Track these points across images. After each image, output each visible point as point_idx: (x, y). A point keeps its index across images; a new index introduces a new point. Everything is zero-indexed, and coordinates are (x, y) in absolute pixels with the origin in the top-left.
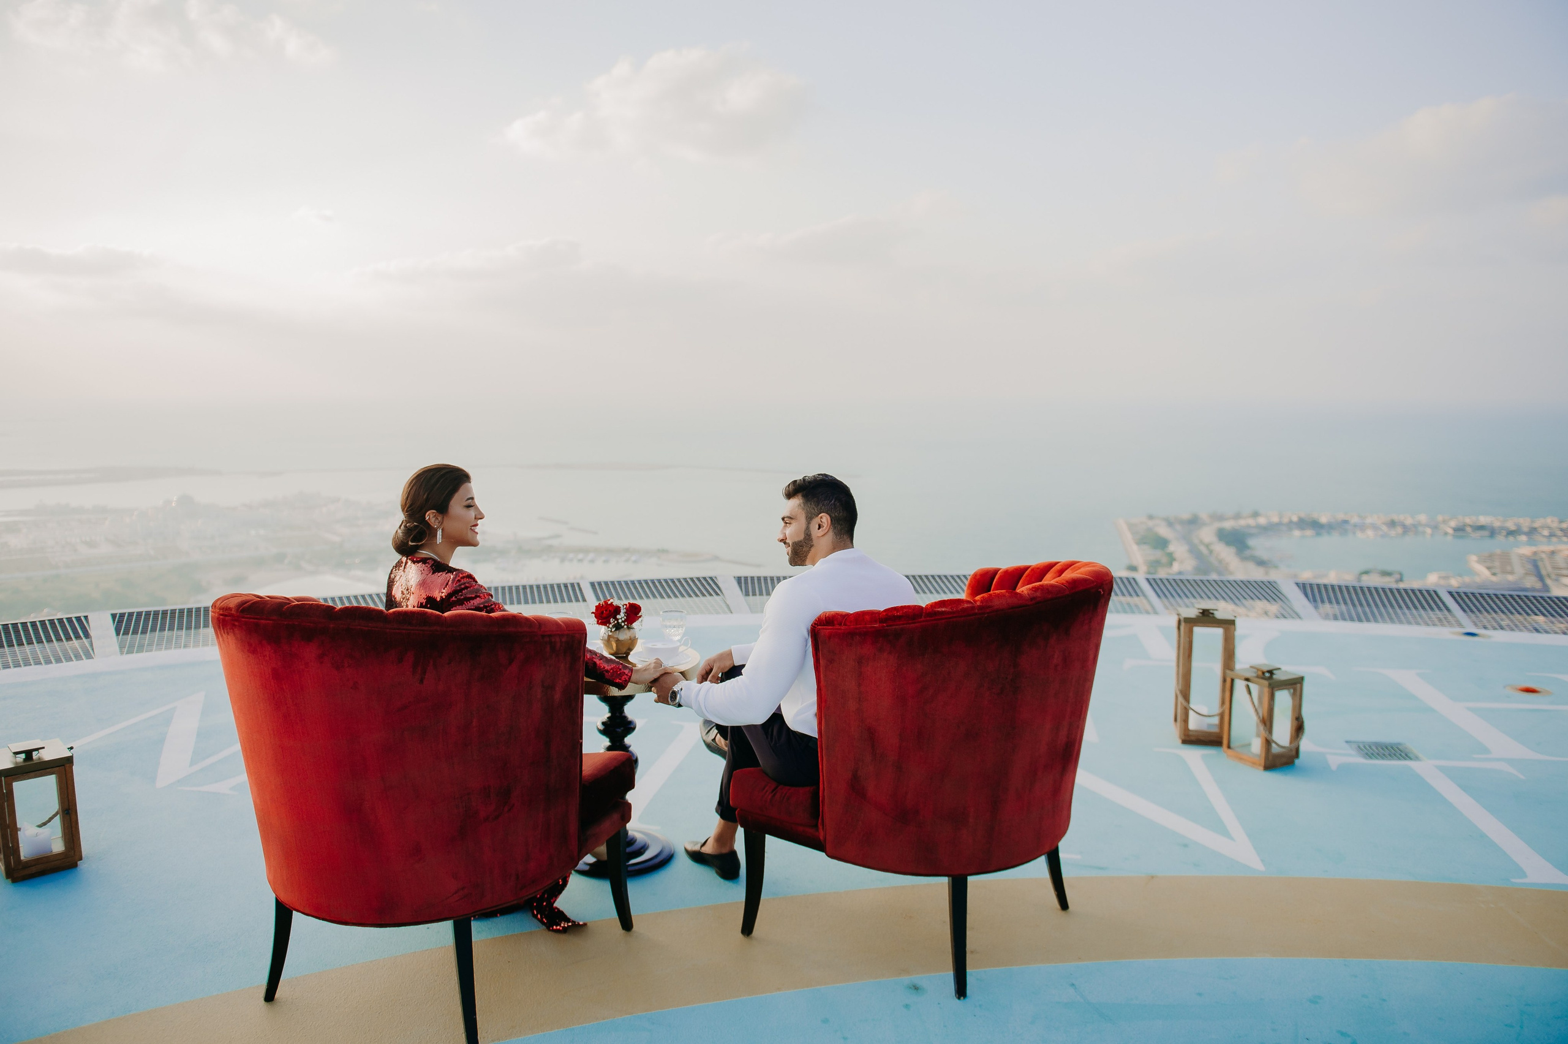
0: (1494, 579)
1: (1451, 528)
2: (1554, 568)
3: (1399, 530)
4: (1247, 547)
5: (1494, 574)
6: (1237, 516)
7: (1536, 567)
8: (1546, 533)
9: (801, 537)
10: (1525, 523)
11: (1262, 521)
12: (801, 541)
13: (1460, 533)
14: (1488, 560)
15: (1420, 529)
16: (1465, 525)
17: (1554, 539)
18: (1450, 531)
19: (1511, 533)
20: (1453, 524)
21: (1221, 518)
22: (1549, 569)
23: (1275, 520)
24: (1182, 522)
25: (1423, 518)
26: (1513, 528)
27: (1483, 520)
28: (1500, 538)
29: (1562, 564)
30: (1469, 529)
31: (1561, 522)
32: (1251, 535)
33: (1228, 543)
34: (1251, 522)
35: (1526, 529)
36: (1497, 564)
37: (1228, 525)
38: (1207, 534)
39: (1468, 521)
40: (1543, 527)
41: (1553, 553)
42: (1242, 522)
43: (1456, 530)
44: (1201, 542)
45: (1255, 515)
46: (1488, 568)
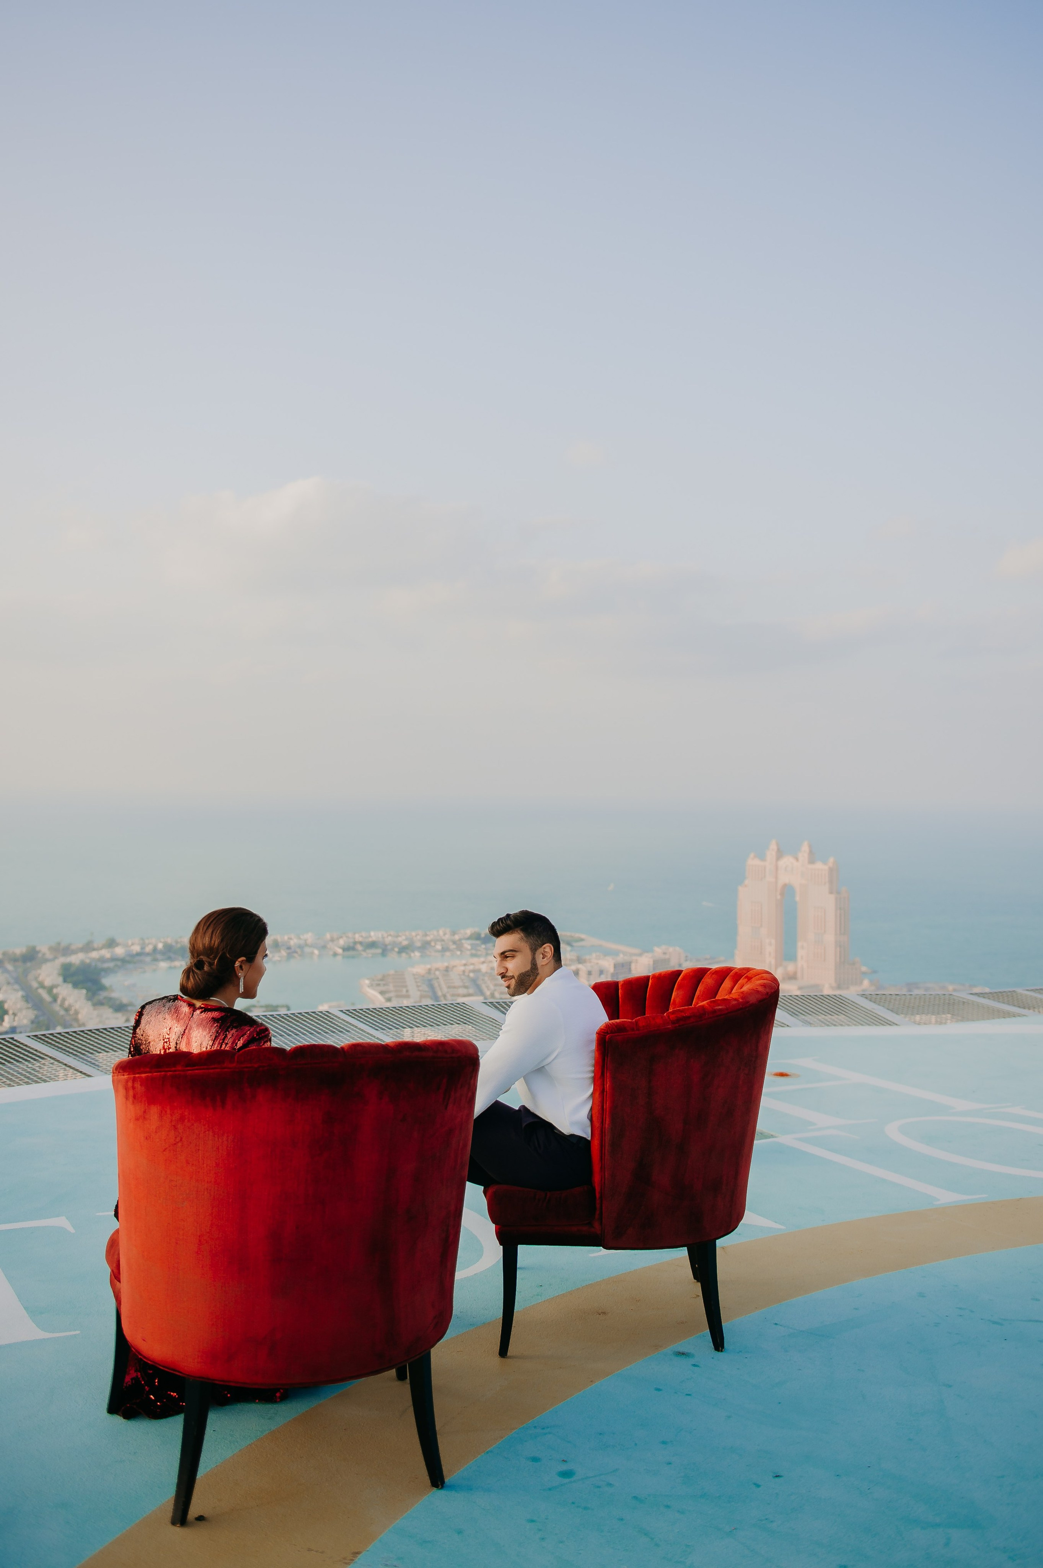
0: (388, 1005)
1: (340, 948)
2: (449, 987)
3: (284, 953)
4: (103, 988)
5: (389, 1000)
6: (88, 947)
7: (431, 987)
8: (439, 947)
9: (528, 967)
10: (418, 938)
11: (119, 951)
12: (528, 971)
13: (351, 953)
14: (380, 983)
15: (307, 950)
16: (355, 943)
17: (448, 954)
18: (340, 951)
19: (403, 949)
20: (342, 942)
21: (67, 951)
22: (445, 990)
23: (136, 948)
24: (14, 960)
25: (309, 937)
26: (405, 943)
27: (374, 936)
28: (393, 956)
29: (458, 983)
30: (359, 947)
31: (454, 933)
32: (108, 971)
33: (76, 985)
34: (106, 953)
35: (418, 944)
36: (391, 987)
37: (76, 959)
38: (49, 974)
39: (358, 938)
40: (436, 941)
41: (447, 969)
42: (94, 955)
43: (345, 949)
44: (42, 986)
45: (111, 943)
46: (382, 993)
